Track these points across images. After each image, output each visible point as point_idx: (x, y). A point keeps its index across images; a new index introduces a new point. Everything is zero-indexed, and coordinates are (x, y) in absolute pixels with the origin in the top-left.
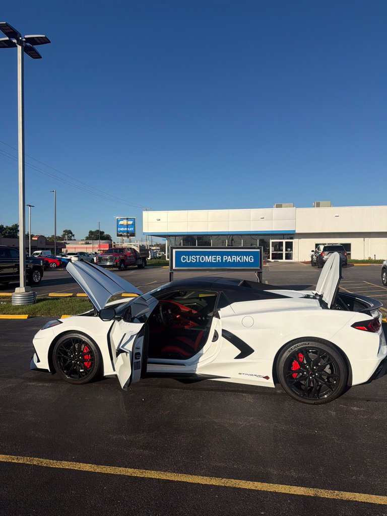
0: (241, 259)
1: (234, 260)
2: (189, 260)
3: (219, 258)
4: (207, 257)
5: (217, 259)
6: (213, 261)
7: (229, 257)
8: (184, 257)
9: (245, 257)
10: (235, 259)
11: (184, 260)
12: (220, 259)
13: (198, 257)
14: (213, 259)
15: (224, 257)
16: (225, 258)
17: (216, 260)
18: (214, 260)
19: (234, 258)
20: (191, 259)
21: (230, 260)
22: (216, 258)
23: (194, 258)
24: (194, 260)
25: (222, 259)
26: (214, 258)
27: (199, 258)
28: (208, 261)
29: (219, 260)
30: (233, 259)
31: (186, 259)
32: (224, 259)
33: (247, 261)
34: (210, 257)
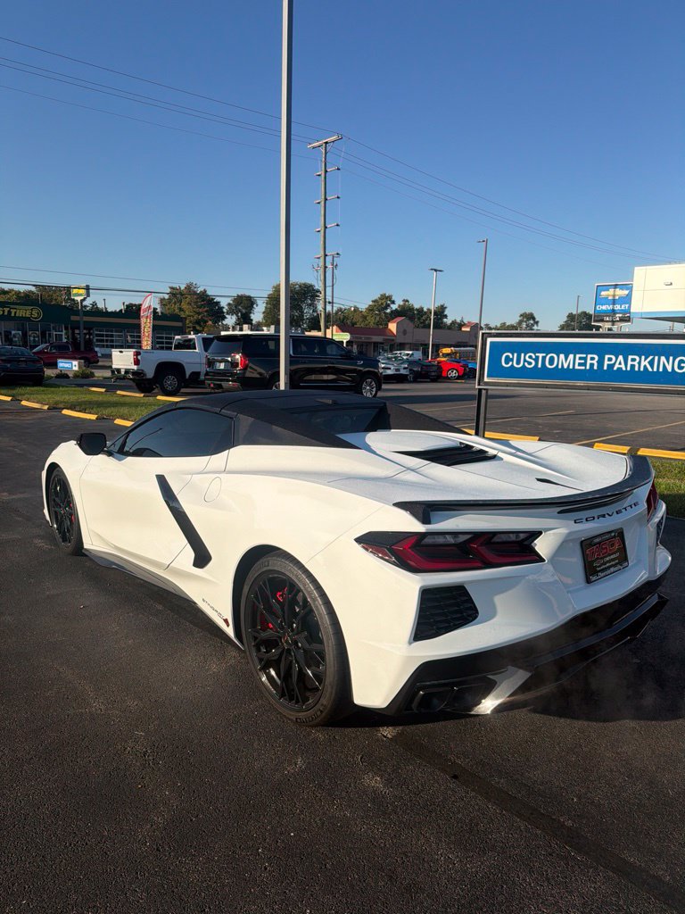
0: (651, 363)
1: (633, 366)
2: (518, 362)
3: (592, 360)
4: (562, 356)
5: (589, 362)
6: (577, 367)
7: (621, 358)
8: (507, 357)
9: (663, 359)
10: (636, 363)
11: (507, 362)
12: (595, 362)
13: (541, 355)
14: (577, 361)
15: (607, 357)
16: (610, 359)
17: (585, 364)
18: (580, 364)
19: (633, 360)
20: (525, 361)
21: (623, 366)
22: (585, 359)
23: (530, 357)
24: (530, 363)
25: (601, 362)
26: (580, 358)
27: (544, 358)
28: (565, 366)
29: (592, 365)
30: (630, 363)
31: (512, 360)
32: (606, 363)
33: (670, 370)
34: (571, 356)
